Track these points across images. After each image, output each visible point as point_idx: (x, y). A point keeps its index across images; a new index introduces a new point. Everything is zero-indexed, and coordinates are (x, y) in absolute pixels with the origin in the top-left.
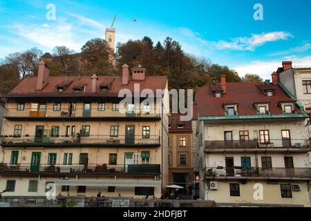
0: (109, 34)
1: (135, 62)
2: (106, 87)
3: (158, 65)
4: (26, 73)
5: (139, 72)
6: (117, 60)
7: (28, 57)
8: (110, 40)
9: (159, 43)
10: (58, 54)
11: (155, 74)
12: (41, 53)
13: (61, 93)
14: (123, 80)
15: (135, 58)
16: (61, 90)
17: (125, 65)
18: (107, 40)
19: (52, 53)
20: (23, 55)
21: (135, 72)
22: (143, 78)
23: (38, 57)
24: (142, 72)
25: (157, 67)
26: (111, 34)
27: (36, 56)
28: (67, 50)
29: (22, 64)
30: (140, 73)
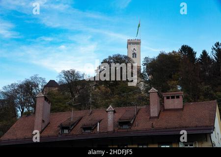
0: (132, 47)
1: (171, 83)
2: (127, 123)
3: (206, 84)
4: (26, 110)
5: (173, 97)
6: (146, 82)
7: (27, 87)
8: (134, 55)
9: (204, 53)
10: (65, 81)
11: (202, 97)
12: (44, 81)
13: (66, 135)
14: (151, 110)
15: (170, 77)
16: (66, 131)
17: (153, 89)
18: (131, 56)
19: (57, 80)
20: (21, 86)
21: (168, 98)
22: (180, 106)
23: (40, 87)
24: (178, 97)
25: (204, 87)
26: (136, 47)
27: (36, 86)
28: (77, 74)
29: (20, 98)
30: (176, 99)
